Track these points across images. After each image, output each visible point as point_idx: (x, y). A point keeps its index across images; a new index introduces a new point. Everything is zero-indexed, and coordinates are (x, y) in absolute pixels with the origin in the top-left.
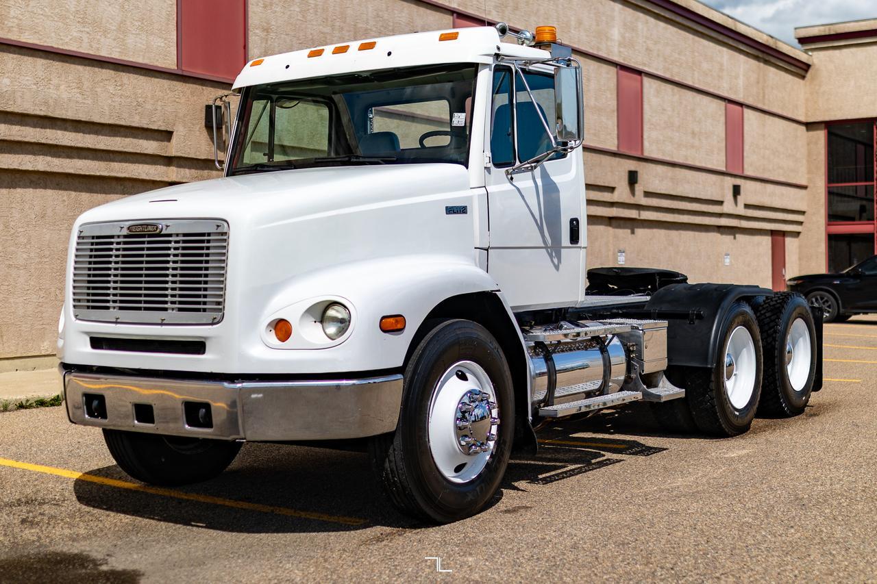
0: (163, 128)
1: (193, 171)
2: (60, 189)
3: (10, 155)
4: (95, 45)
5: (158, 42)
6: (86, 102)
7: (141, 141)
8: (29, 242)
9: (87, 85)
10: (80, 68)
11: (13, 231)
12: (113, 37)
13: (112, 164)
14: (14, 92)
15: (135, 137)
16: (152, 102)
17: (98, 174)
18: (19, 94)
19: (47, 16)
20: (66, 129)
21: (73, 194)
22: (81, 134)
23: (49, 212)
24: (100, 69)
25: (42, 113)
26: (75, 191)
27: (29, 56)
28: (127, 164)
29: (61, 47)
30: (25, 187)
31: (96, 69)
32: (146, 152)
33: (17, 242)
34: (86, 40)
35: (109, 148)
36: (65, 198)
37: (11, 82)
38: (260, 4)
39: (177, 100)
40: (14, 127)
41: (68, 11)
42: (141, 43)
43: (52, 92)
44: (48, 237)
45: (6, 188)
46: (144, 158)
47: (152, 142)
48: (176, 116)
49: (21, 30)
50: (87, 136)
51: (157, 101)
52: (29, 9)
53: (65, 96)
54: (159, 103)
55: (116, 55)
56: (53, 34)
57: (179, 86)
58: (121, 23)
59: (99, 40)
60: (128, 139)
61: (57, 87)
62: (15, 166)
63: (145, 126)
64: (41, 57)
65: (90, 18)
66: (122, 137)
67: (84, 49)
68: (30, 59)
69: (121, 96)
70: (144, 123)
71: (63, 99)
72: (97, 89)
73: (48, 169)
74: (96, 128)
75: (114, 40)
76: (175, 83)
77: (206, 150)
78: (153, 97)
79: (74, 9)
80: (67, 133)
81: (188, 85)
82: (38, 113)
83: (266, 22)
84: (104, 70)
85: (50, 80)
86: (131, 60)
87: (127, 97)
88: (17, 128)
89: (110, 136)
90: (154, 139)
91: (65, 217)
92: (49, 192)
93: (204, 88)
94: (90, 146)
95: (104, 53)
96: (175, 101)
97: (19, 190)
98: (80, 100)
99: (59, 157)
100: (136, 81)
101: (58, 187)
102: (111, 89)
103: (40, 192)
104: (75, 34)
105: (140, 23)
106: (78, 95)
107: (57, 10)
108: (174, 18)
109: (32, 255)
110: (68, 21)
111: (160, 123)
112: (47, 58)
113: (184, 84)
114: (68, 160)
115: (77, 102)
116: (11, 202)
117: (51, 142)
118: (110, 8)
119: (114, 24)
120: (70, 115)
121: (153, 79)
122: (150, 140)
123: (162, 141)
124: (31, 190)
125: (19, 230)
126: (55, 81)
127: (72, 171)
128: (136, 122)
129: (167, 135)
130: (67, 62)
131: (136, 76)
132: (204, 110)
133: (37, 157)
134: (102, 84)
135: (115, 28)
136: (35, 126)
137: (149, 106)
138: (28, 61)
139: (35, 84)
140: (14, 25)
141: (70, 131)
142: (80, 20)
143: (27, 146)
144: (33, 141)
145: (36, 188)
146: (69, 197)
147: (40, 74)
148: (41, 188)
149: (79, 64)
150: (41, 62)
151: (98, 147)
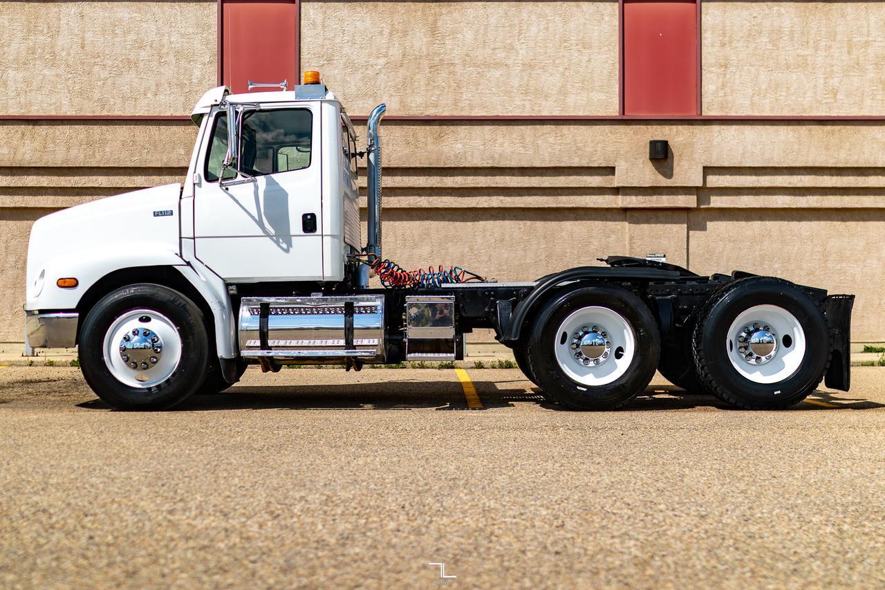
0: (603, 165)
1: (640, 197)
2: (517, 220)
3: (469, 198)
4: (536, 109)
5: (598, 96)
6: (528, 152)
7: (585, 177)
8: (490, 260)
9: (528, 139)
10: (523, 128)
11: (476, 252)
12: (554, 100)
13: (560, 198)
14: (465, 152)
15: (579, 175)
16: (592, 145)
17: (547, 206)
18: (470, 153)
19: (494, 94)
20: (513, 175)
21: (529, 223)
22: (527, 177)
23: (507, 237)
24: (541, 126)
25: (489, 165)
26: (530, 220)
27: (478, 125)
28: (575, 197)
29: (506, 115)
30: (486, 220)
31: (538, 127)
32: (590, 186)
33: (479, 260)
34: (528, 106)
35: (553, 186)
36: (521, 226)
37: (464, 146)
38: (716, 44)
39: (619, 141)
40: (469, 177)
41: (512, 87)
42: (581, 100)
43: (499, 150)
44: (506, 255)
45: (471, 221)
46: (591, 191)
47: (596, 177)
48: (617, 154)
49: (471, 107)
50: (533, 178)
51: (597, 144)
52: (479, 91)
53: (508, 150)
54: (600, 145)
55: (557, 113)
56: (499, 107)
57: (621, 129)
58: (562, 87)
59: (540, 104)
60: (572, 177)
61: (502, 145)
62: (473, 205)
63: (586, 165)
64: (488, 125)
65: (532, 88)
66: (566, 175)
67: (527, 113)
68: (479, 128)
69: (560, 144)
70: (584, 163)
71: (507, 153)
72: (538, 142)
73: (502, 206)
74: (540, 171)
75: (555, 101)
76: (616, 127)
77: (650, 178)
78: (593, 141)
79: (518, 85)
80: (515, 178)
81: (631, 127)
82: (485, 165)
83: (723, 59)
84: (545, 126)
85: (496, 140)
86: (571, 114)
87: (566, 144)
88: (472, 178)
89: (554, 176)
90: (598, 175)
91: (521, 240)
92: (507, 223)
93: (649, 127)
94: (535, 186)
95: (545, 113)
96: (616, 142)
97: (481, 222)
98: (523, 152)
99: (511, 196)
100: (576, 130)
101: (516, 218)
102: (551, 140)
103: (499, 223)
104: (518, 103)
105: (580, 84)
106: (521, 148)
107: (502, 88)
108: (616, 75)
109: (492, 269)
110: (512, 94)
111: (601, 161)
112: (494, 125)
113: (627, 127)
114: (519, 198)
115: (519, 154)
116: (475, 232)
117: (500, 186)
118: (551, 78)
119: (555, 89)
120: (514, 164)
121: (594, 127)
122: (594, 175)
123: (606, 175)
124: (492, 222)
125: (481, 251)
126: (500, 140)
127: (523, 206)
128: (576, 162)
129: (610, 170)
130: (511, 125)
131: (576, 127)
132: (648, 146)
133: (492, 198)
134: (542, 137)
135: (555, 92)
136: (486, 175)
137: (589, 149)
138: (477, 129)
139: (482, 145)
140: (466, 105)
141: (517, 176)
142: (523, 91)
143: (483, 190)
144: (484, 186)
145: (496, 220)
146: (525, 225)
147: (487, 137)
148: (500, 220)
149: (521, 125)
150: (487, 129)
151: (543, 185)
